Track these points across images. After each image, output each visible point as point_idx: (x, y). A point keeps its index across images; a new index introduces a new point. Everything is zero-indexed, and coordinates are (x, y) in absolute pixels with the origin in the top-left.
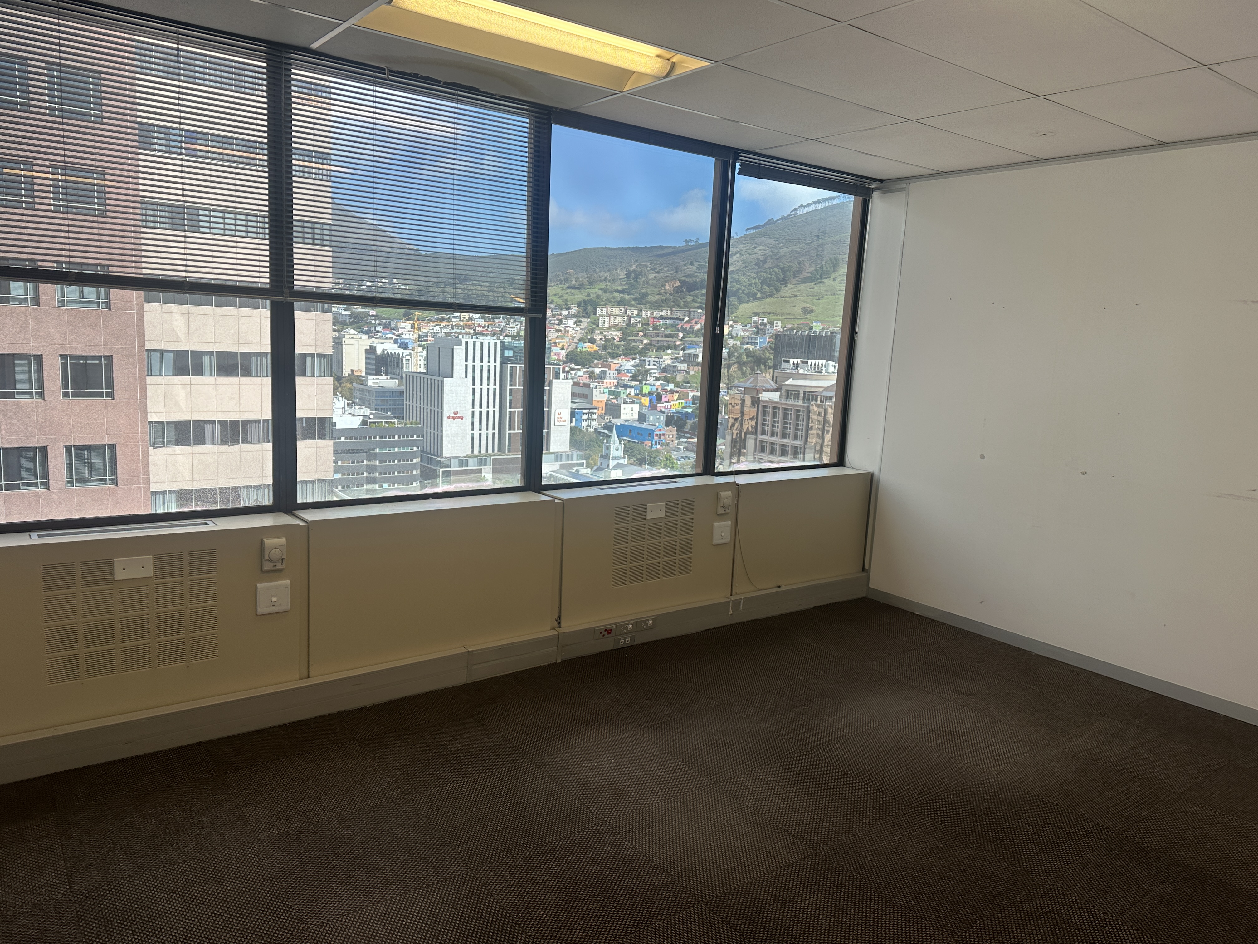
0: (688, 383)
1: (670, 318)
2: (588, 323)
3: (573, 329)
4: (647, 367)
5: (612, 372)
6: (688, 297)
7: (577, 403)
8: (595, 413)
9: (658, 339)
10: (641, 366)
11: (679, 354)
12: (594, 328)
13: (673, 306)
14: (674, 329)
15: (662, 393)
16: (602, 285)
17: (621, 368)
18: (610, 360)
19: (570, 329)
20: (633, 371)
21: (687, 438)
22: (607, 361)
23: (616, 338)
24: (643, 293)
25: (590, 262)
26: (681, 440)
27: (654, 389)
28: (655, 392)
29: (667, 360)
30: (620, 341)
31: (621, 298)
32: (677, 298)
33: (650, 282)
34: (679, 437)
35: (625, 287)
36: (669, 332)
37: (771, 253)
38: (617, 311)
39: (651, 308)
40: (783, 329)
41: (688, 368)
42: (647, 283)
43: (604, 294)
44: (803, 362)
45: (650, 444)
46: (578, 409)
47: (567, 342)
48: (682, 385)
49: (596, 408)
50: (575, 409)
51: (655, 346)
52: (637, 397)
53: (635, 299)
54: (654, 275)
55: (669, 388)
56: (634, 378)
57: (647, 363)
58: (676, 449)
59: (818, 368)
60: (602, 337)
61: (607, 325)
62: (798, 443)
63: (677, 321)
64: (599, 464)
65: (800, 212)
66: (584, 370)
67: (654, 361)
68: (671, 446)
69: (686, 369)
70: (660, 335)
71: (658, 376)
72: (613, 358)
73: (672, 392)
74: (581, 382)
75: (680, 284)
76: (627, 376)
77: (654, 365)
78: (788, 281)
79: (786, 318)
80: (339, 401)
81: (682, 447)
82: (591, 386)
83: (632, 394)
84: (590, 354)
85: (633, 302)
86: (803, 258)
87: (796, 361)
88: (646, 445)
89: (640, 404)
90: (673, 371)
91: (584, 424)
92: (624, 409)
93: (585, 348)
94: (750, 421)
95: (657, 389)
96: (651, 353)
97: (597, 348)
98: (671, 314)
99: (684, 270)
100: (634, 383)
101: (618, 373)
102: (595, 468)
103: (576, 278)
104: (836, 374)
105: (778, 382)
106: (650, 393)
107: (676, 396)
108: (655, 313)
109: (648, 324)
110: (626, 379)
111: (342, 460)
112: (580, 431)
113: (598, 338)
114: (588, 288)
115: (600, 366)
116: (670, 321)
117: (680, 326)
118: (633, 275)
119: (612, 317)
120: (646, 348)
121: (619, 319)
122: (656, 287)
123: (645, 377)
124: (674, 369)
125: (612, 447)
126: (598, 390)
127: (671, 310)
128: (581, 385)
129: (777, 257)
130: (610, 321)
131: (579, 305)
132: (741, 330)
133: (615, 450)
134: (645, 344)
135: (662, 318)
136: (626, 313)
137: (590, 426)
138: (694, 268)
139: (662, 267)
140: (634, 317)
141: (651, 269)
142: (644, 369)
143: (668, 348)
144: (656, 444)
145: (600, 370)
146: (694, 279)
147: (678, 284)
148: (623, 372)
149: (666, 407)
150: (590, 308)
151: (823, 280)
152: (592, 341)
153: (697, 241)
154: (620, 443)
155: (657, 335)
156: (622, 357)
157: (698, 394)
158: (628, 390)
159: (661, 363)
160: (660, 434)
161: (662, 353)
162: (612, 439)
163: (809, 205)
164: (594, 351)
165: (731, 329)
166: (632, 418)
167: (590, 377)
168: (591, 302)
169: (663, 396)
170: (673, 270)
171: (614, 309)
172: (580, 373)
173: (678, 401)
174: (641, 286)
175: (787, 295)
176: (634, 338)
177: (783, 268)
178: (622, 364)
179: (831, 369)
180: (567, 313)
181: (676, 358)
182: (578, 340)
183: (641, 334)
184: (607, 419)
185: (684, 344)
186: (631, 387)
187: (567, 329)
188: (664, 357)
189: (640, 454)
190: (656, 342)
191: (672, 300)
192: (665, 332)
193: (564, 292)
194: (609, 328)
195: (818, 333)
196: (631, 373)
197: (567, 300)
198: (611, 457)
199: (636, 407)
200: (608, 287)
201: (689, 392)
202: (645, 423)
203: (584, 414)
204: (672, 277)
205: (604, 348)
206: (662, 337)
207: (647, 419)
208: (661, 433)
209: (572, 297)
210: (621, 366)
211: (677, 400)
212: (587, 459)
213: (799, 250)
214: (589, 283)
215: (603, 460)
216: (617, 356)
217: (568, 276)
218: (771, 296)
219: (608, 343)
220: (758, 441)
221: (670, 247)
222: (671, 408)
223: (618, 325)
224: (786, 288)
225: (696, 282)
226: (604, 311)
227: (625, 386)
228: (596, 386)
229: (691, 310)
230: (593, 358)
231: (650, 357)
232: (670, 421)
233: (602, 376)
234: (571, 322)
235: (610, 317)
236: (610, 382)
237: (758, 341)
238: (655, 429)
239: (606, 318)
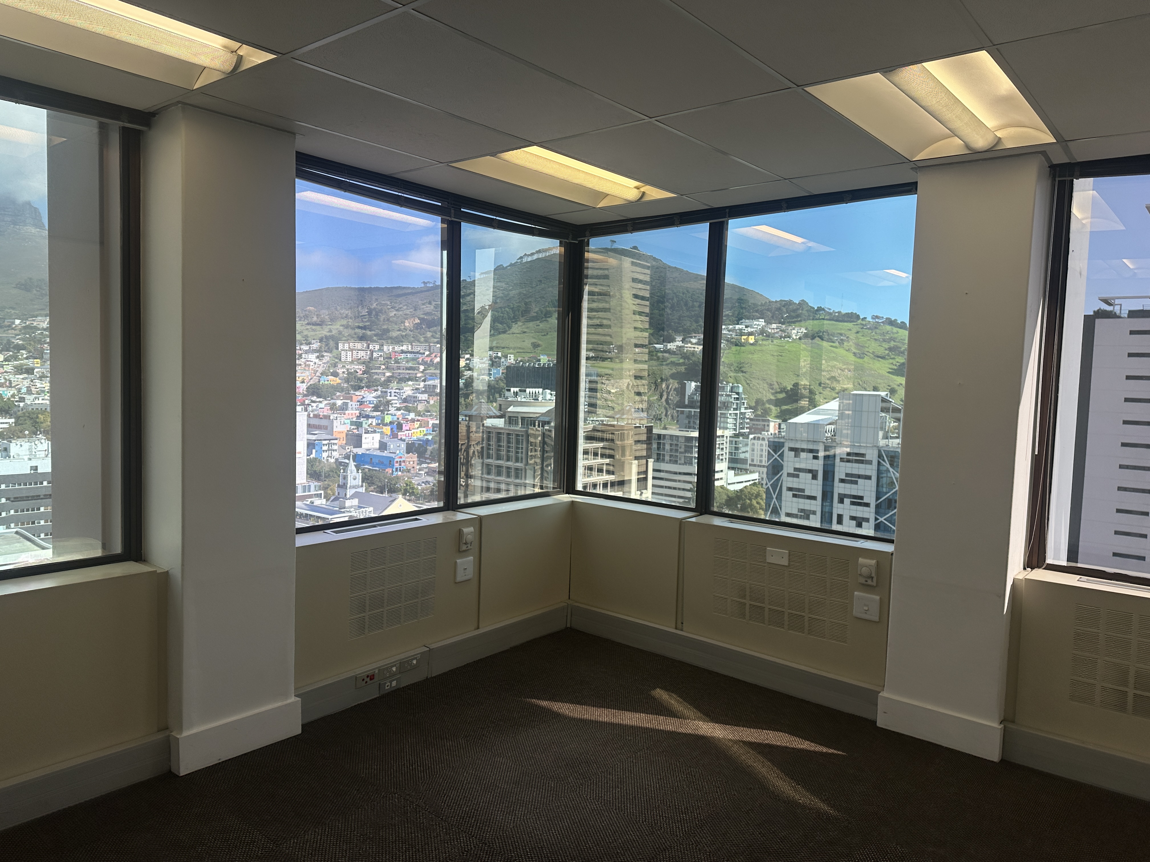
0: (429, 411)
1: (411, 353)
2: (330, 357)
3: (315, 364)
4: (389, 398)
5: (354, 404)
6: (428, 333)
7: (317, 434)
8: (336, 444)
9: (399, 371)
10: (383, 397)
11: (419, 385)
12: (337, 362)
13: (414, 342)
14: (415, 362)
15: (402, 422)
16: (344, 322)
17: (363, 400)
18: (352, 392)
19: (312, 364)
20: (375, 402)
21: (428, 463)
22: (349, 394)
23: (358, 371)
24: (384, 330)
25: (332, 300)
26: (422, 466)
27: (395, 418)
28: (396, 421)
29: (408, 390)
30: (363, 374)
31: (363, 334)
32: (417, 334)
33: (391, 319)
34: (420, 463)
35: (367, 324)
36: (410, 365)
37: (502, 295)
38: (359, 346)
39: (393, 343)
40: (516, 362)
41: (429, 398)
42: (388, 320)
43: (345, 330)
44: (520, 391)
45: (391, 472)
46: (318, 440)
47: (308, 377)
48: (424, 414)
49: (337, 439)
50: (315, 440)
51: (396, 378)
52: (378, 426)
53: (376, 335)
54: (395, 313)
55: (410, 418)
56: (376, 408)
57: (389, 394)
58: (418, 475)
59: (536, 396)
60: (345, 370)
61: (349, 359)
62: (519, 465)
63: (417, 355)
64: (336, 494)
65: (525, 260)
66: (326, 402)
67: (395, 392)
68: (412, 472)
69: (426, 399)
70: (401, 368)
71: (399, 406)
72: (356, 390)
73: (413, 421)
74: (321, 414)
75: (419, 321)
76: (369, 407)
77: (395, 396)
78: (518, 320)
79: (517, 352)
80: (41, 443)
81: (423, 472)
82: (331, 418)
83: (374, 424)
84: (332, 386)
85: (375, 338)
86: (530, 300)
87: (516, 390)
88: (387, 472)
89: (382, 433)
90: (414, 401)
91: (325, 455)
92: (366, 438)
93: (328, 381)
94: (475, 446)
95: (398, 419)
96: (392, 385)
97: (340, 381)
98: (412, 348)
99: (423, 308)
100: (375, 414)
101: (361, 405)
102: (332, 498)
103: (317, 315)
104: (554, 401)
105: (502, 410)
106: (391, 423)
107: (417, 425)
108: (396, 347)
109: (391, 358)
110: (368, 410)
111: (45, 506)
112: (320, 461)
113: (340, 371)
114: (330, 325)
115: (342, 398)
116: (411, 355)
117: (420, 360)
118: (374, 313)
119: (354, 351)
120: (389, 380)
121: (362, 354)
122: (396, 324)
123: (387, 407)
124: (415, 399)
125: (349, 476)
126: (338, 421)
127: (412, 345)
128: (321, 417)
129: (508, 298)
130: (352, 355)
131: (321, 340)
132: (478, 363)
133: (352, 480)
134: (387, 377)
135: (403, 352)
136: (369, 348)
137: (331, 457)
138: (432, 307)
139: (401, 306)
140: (376, 352)
141: (392, 308)
142: (385, 399)
143: (410, 379)
144: (397, 470)
145: (342, 402)
146: (433, 317)
147: (417, 321)
148: (366, 403)
149: (407, 435)
150: (332, 343)
151: (548, 319)
152: (335, 374)
153: (434, 283)
154: (358, 472)
155: (399, 368)
156: (364, 389)
157: (437, 422)
158: (370, 420)
159: (401, 394)
160: (400, 461)
161: (403, 384)
162: (349, 468)
163: (532, 254)
164: (337, 384)
165: (468, 362)
166: (373, 447)
167: (331, 409)
168: (332, 337)
169: (404, 425)
170: (412, 308)
171: (356, 344)
172: (321, 405)
173: (420, 429)
174: (381, 323)
175: (518, 332)
176: (376, 371)
177: (513, 308)
178: (364, 396)
179: (548, 397)
180: (308, 348)
181: (417, 389)
182: (321, 374)
183: (383, 367)
184: (349, 449)
185: (425, 376)
186: (373, 417)
187: (307, 363)
188: (405, 388)
189: (380, 481)
190: (398, 374)
191: (412, 336)
192: (407, 365)
193: (303, 328)
194: (352, 362)
195: (542, 365)
196: (373, 403)
197: (307, 336)
198: (348, 486)
199: (377, 437)
200: (350, 324)
201: (429, 420)
202: (385, 452)
203: (324, 445)
204: (411, 315)
205: (347, 381)
206: (403, 369)
207: (388, 448)
208: (402, 460)
209: (313, 333)
210: (364, 397)
211: (418, 428)
212: (325, 489)
213: (525, 292)
214: (331, 320)
215: (341, 490)
216: (360, 388)
217: (307, 313)
218: (504, 332)
219: (351, 376)
220: (484, 465)
221: (409, 288)
222: (412, 436)
223: (360, 359)
224: (517, 326)
225: (434, 319)
226: (346, 346)
227: (368, 417)
228: (337, 417)
229: (431, 344)
230: (335, 391)
231: (392, 389)
232: (410, 448)
233: (344, 408)
234: (313, 357)
235: (352, 351)
236: (352, 412)
237: (492, 373)
238: (395, 456)
239: (348, 352)
